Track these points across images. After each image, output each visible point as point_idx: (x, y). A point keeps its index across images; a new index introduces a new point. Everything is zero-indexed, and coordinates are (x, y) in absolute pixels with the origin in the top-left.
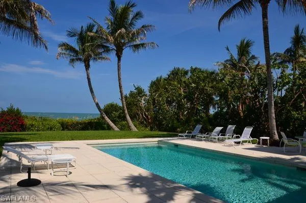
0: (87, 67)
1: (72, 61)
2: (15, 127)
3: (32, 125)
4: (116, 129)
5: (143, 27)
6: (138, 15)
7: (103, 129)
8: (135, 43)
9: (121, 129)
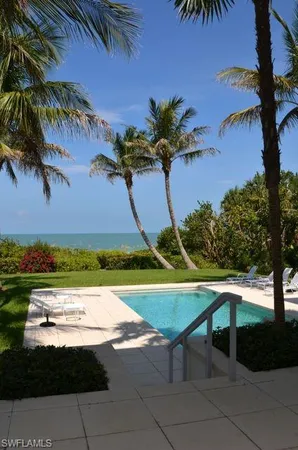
0: (129, 184)
1: (110, 175)
2: (44, 266)
3: (64, 264)
4: (169, 267)
5: (195, 130)
6: (189, 113)
7: (154, 267)
8: (187, 152)
9: (176, 267)
